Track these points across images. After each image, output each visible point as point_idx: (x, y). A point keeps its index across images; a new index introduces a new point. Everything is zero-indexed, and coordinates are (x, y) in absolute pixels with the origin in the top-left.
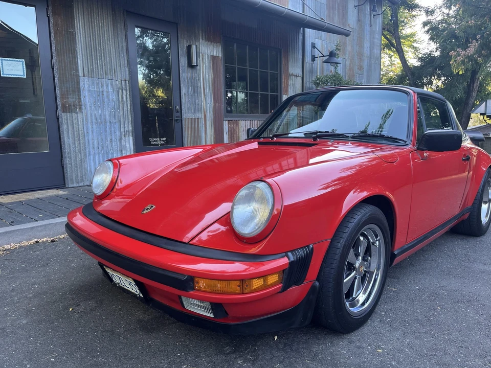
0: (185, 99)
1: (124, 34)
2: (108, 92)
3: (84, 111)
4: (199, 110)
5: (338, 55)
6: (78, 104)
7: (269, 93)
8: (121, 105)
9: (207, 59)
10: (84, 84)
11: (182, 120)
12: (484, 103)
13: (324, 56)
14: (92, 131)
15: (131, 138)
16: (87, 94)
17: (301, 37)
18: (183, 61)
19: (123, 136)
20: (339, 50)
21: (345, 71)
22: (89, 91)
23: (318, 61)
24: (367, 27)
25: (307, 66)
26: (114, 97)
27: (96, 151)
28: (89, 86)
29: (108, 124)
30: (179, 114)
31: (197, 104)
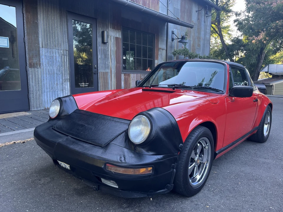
0: (100, 61)
1: (66, 23)
2: (56, 57)
3: (42, 67)
4: (108, 68)
5: (187, 38)
6: (38, 63)
7: (148, 59)
8: (63, 64)
9: (113, 39)
10: (42, 52)
11: (98, 73)
12: (268, 66)
13: (178, 39)
14: (46, 78)
15: (69, 83)
16: (44, 58)
17: (166, 27)
18: (99, 40)
19: (64, 82)
20: (187, 35)
21: (190, 47)
22: (45, 56)
23: (175, 41)
24: (203, 23)
25: (169, 44)
26: (59, 60)
27: (48, 90)
28: (45, 53)
29: (56, 75)
30: (96, 70)
31: (106, 64)
